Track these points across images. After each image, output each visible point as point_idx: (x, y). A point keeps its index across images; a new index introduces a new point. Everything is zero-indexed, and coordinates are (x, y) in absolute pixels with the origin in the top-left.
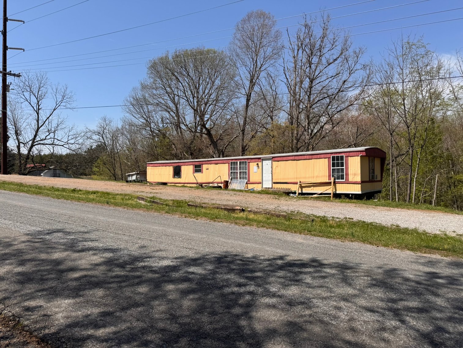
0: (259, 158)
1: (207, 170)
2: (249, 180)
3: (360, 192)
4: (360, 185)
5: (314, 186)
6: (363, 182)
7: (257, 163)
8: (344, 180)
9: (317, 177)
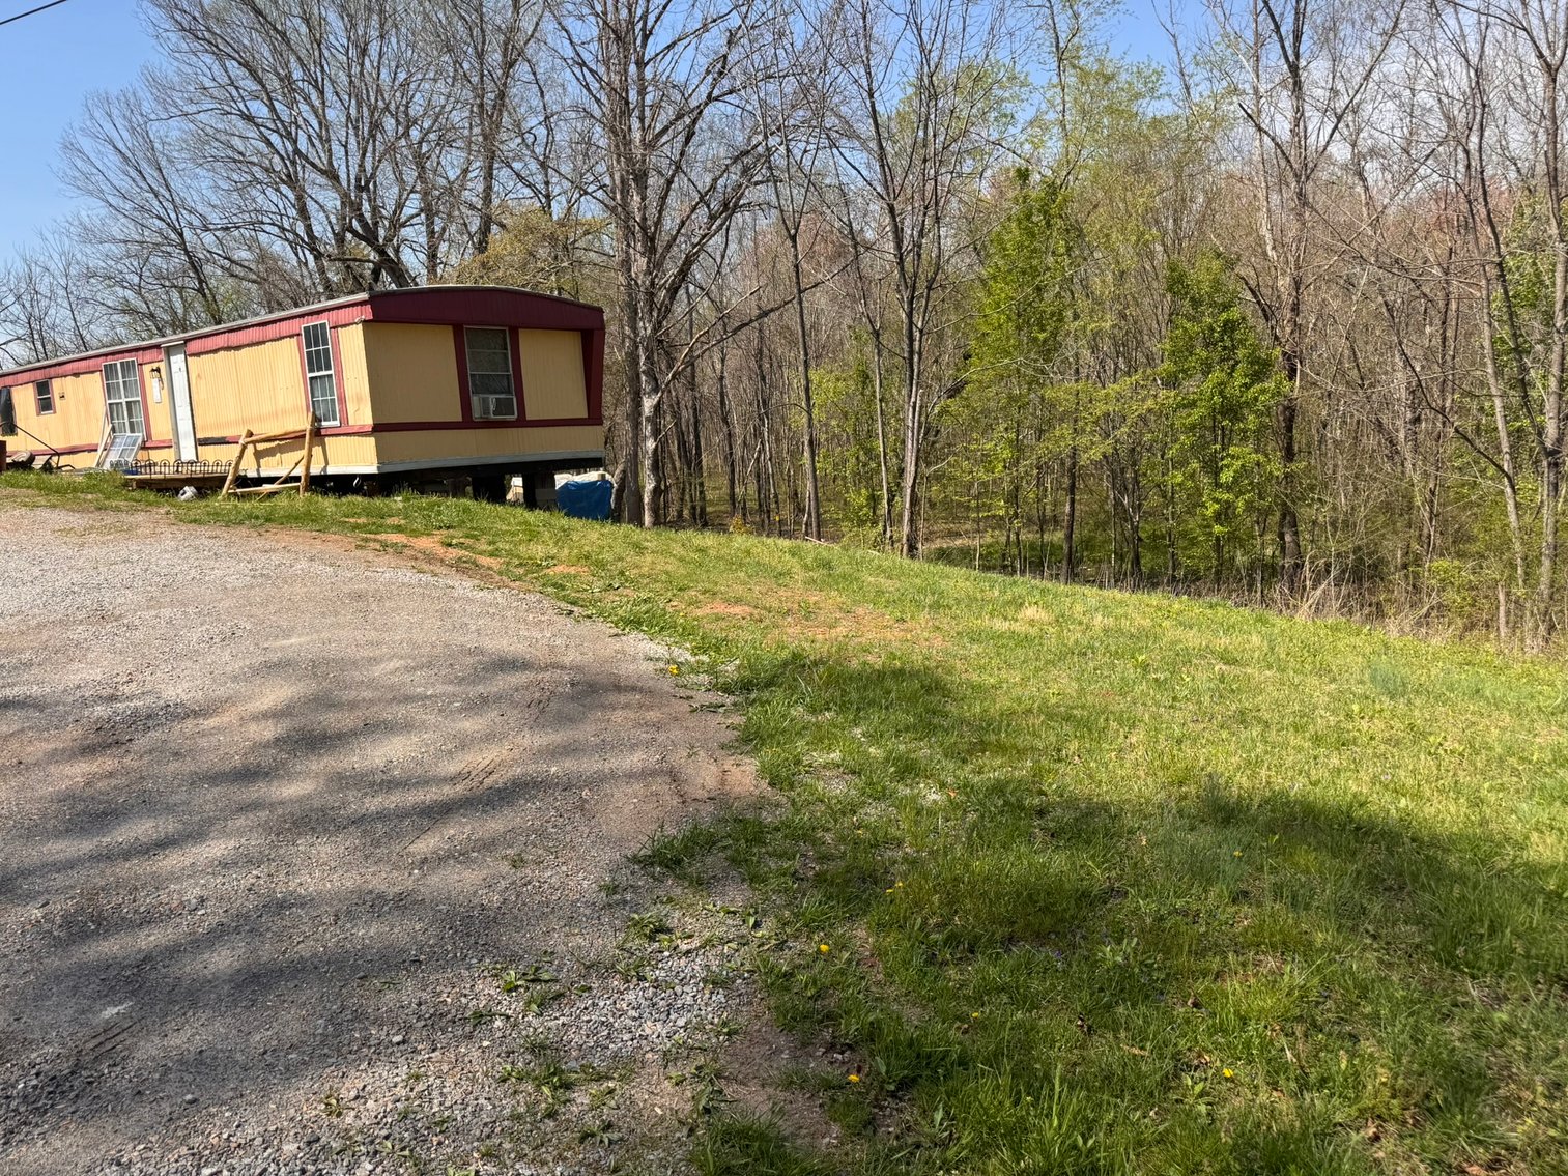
0: (157, 347)
1: (64, 401)
2: (149, 436)
3: (373, 470)
4: (371, 441)
5: (281, 450)
6: (378, 429)
7: (155, 366)
8: (337, 423)
9: (284, 412)
